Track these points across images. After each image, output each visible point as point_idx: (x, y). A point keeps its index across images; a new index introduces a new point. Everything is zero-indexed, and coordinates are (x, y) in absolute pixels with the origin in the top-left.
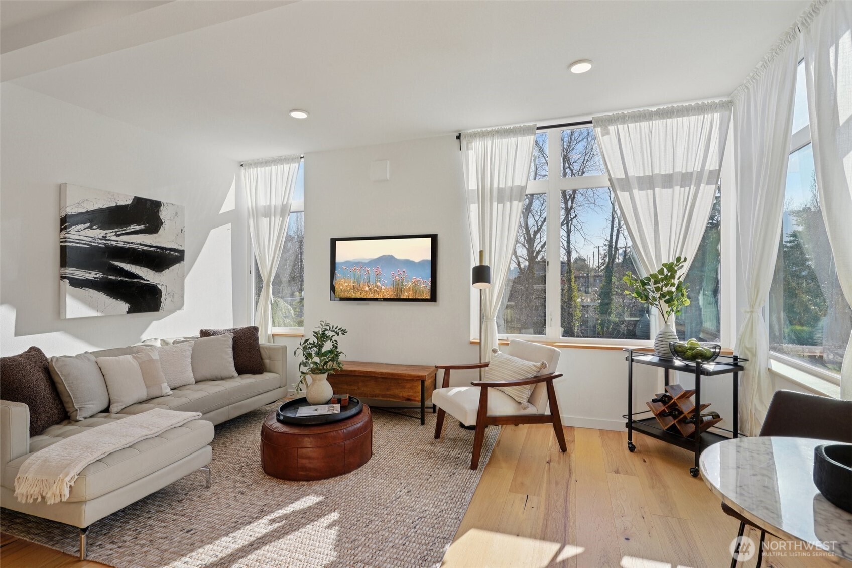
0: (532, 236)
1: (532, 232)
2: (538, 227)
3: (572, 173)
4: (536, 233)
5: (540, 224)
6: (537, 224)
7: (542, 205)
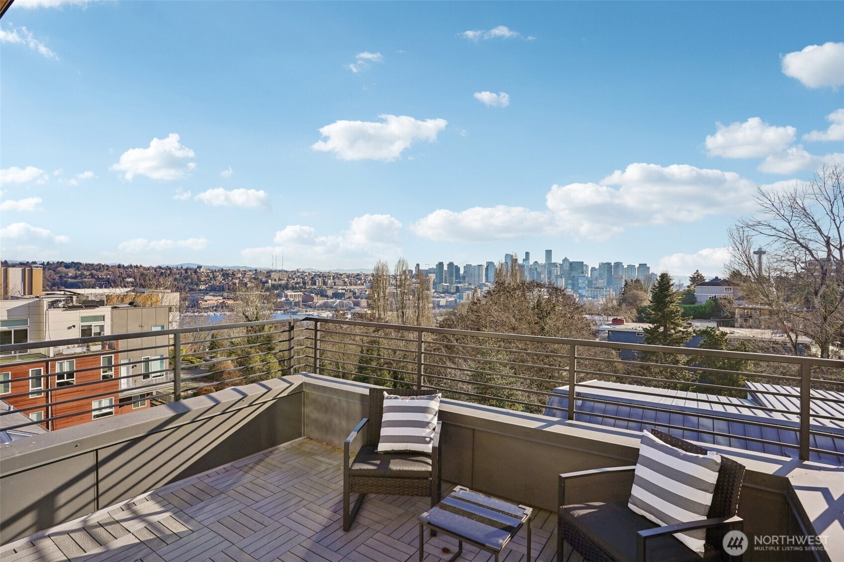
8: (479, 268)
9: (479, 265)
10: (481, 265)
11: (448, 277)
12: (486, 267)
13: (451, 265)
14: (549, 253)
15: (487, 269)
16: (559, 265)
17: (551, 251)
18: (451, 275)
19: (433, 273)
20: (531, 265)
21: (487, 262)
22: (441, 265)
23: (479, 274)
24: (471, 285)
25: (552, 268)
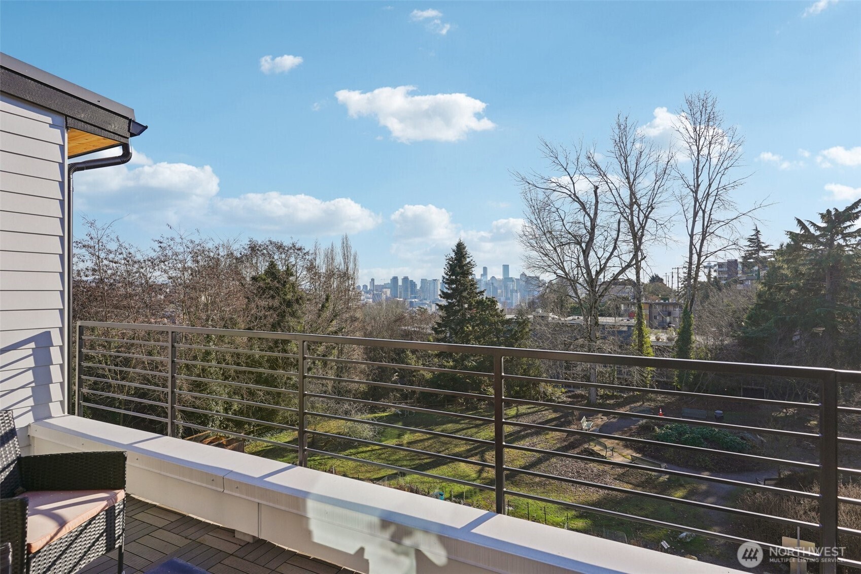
0: (594, 277)
1: (594, 273)
2: (600, 265)
3: (640, 209)
4: (598, 273)
5: (603, 262)
6: (600, 262)
7: (606, 239)
8: (434, 282)
9: (434, 280)
11: (403, 292)
13: (405, 279)
14: (506, 268)
16: (515, 280)
17: (508, 265)
18: (406, 290)
19: (388, 288)
20: (489, 280)
23: (434, 288)
24: (426, 300)
25: (509, 283)
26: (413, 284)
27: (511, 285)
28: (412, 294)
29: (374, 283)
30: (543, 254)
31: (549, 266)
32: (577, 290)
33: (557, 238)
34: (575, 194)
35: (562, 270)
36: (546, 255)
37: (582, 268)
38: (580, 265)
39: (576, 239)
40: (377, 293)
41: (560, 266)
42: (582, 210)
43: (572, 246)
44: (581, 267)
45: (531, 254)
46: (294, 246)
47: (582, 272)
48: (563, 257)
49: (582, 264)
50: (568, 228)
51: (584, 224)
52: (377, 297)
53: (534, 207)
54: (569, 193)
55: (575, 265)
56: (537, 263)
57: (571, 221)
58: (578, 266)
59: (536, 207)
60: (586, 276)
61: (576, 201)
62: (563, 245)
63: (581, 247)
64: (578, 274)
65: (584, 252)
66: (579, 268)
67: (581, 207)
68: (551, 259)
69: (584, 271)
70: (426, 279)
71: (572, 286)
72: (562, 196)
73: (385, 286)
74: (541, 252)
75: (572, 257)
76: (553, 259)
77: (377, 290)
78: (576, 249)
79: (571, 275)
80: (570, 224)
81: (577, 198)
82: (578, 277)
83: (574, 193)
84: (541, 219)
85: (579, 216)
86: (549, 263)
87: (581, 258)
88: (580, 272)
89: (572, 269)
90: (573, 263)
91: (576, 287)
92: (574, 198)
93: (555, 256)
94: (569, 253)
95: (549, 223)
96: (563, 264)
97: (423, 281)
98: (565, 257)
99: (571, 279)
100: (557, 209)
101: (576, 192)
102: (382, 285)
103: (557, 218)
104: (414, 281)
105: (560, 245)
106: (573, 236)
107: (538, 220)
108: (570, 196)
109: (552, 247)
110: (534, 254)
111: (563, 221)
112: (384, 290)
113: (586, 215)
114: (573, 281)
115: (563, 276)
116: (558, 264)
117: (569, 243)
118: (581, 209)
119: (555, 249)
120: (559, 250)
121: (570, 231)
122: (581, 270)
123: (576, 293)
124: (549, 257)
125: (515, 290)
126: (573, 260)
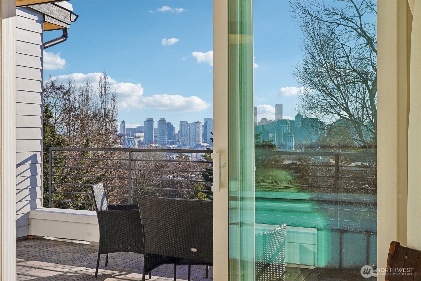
8: (195, 125)
9: (195, 122)
10: (197, 122)
11: (158, 137)
12: (204, 125)
13: (162, 121)
14: (279, 108)
15: (205, 127)
16: (289, 122)
17: (282, 105)
18: (163, 134)
19: (141, 132)
20: (259, 123)
21: (205, 119)
22: (150, 121)
23: (195, 132)
24: (186, 145)
25: (282, 126)
26: (170, 127)
27: (285, 128)
28: (169, 138)
29: (124, 126)
30: (326, 93)
31: (333, 107)
32: (361, 133)
33: (341, 76)
34: (361, 28)
35: (346, 111)
36: (329, 94)
37: (368, 109)
38: (366, 105)
39: (361, 77)
40: (129, 137)
41: (344, 106)
42: (368, 46)
43: (358, 84)
44: (366, 108)
45: (313, 93)
46: (53, 85)
47: (368, 113)
48: (347, 96)
49: (368, 104)
50: (353, 65)
51: (371, 60)
52: (129, 142)
53: (316, 40)
54: (355, 27)
55: (360, 105)
56: (320, 103)
57: (357, 56)
58: (364, 107)
59: (319, 41)
60: (371, 118)
61: (363, 36)
62: (347, 84)
63: (367, 85)
64: (363, 116)
65: (370, 91)
66: (365, 109)
67: (366, 42)
68: (335, 99)
69: (370, 112)
70: (186, 122)
71: (357, 130)
72: (348, 31)
73: (138, 130)
74: (324, 92)
75: (356, 97)
76: (337, 99)
77: (128, 135)
78: (361, 88)
79: (356, 116)
80: (355, 60)
81: (364, 32)
82: (363, 118)
83: (360, 26)
84: (325, 55)
85: (365, 52)
86: (332, 102)
87: (367, 97)
88: (365, 112)
89: (357, 110)
90: (358, 104)
91: (361, 130)
92: (360, 31)
93: (339, 96)
94: (353, 92)
95: (332, 59)
96: (347, 105)
97: (183, 124)
98: (350, 97)
99: (355, 121)
100: (342, 44)
101: (363, 26)
102: (134, 129)
103: (342, 55)
104: (172, 124)
105: (344, 84)
106: (358, 74)
107: (321, 55)
108: (356, 30)
109: (335, 85)
110: (315, 93)
111: (348, 57)
112: (137, 134)
113: (373, 51)
114: (357, 123)
115: (348, 117)
116: (342, 105)
117: (354, 82)
118: (367, 44)
119: (339, 88)
120: (342, 88)
121: (355, 68)
122: (367, 110)
123: (361, 136)
124: (332, 96)
125: (289, 134)
126: (358, 100)
